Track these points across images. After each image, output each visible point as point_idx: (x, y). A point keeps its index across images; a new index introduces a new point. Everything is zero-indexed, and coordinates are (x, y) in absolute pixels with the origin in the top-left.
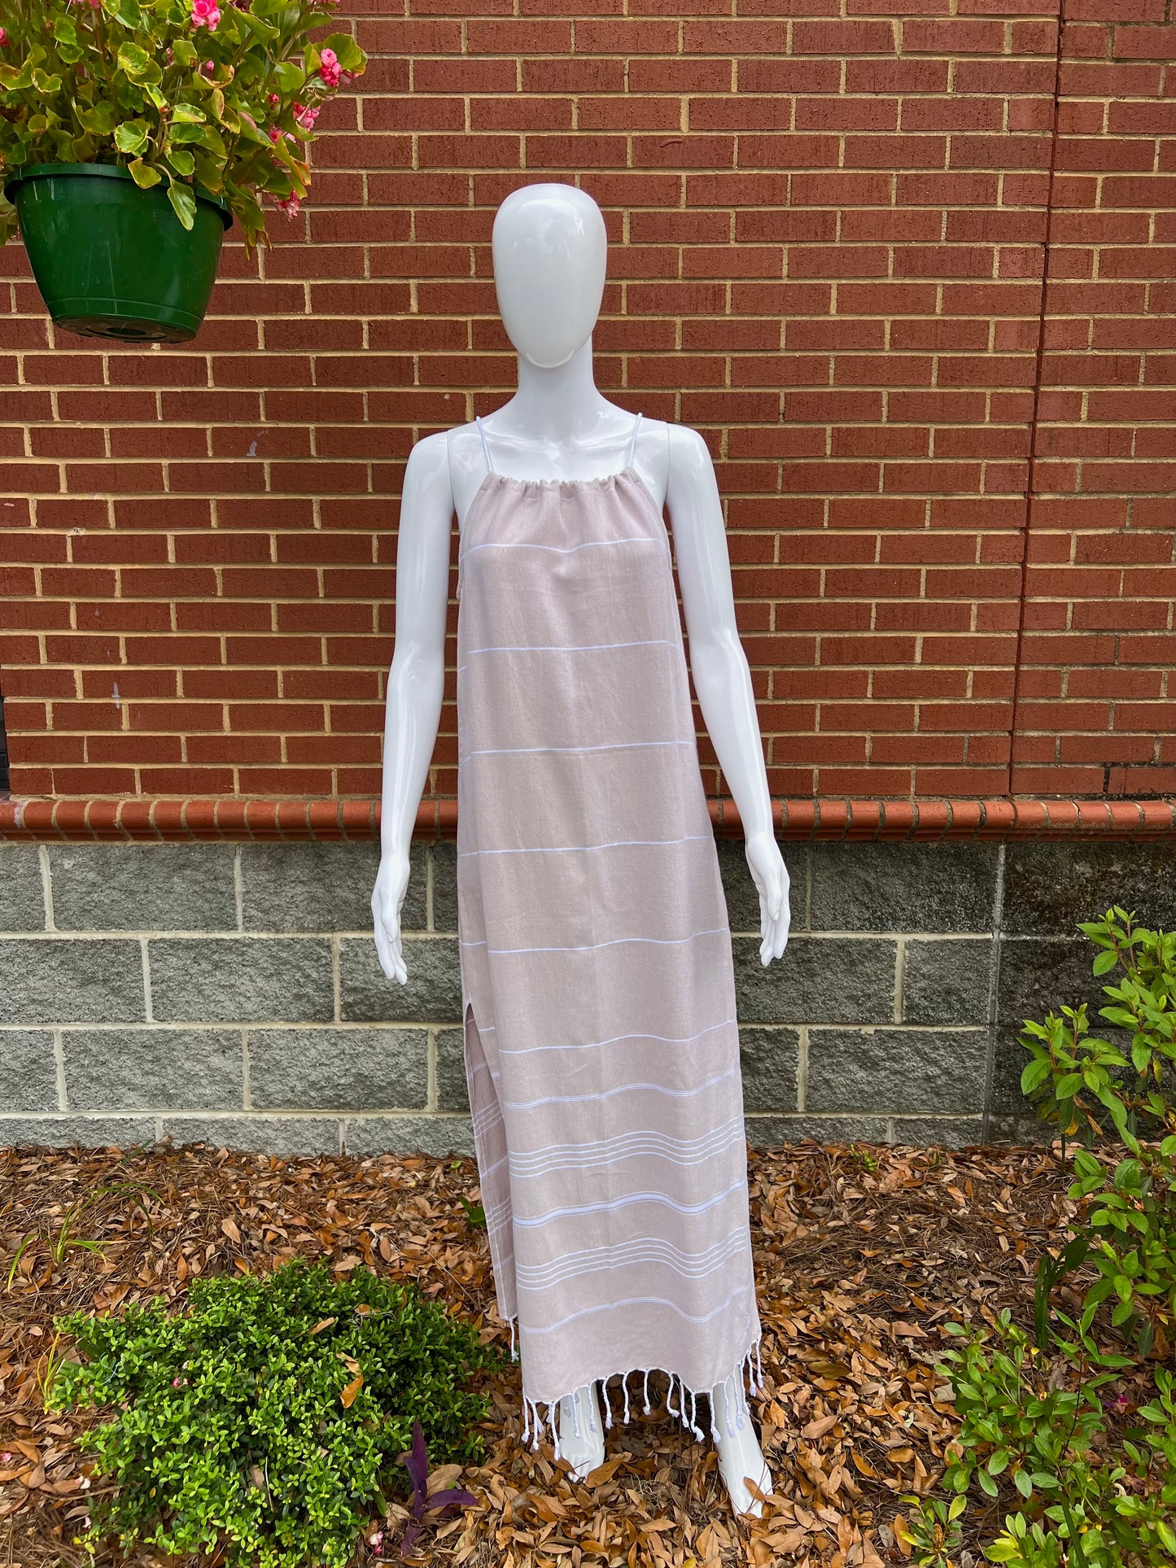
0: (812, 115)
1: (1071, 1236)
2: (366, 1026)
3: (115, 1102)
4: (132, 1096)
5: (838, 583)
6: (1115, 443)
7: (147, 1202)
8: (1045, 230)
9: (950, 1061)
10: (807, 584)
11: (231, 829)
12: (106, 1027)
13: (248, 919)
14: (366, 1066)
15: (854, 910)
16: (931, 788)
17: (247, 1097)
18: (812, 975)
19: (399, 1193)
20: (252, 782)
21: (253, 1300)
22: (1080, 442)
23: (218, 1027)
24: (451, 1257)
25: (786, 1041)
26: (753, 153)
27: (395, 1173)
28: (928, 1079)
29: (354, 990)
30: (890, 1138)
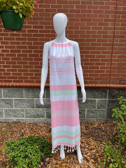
0: (89, 7)
1: (115, 132)
2: (38, 109)
3: (10, 117)
4: (12, 116)
5: (91, 60)
6: (122, 45)
7: (14, 128)
8: (115, 21)
9: (102, 113)
10: (88, 60)
11: (23, 87)
12: (9, 109)
13: (25, 97)
14: (38, 113)
15: (92, 96)
16: (101, 83)
17: (25, 116)
18: (87, 103)
19: (42, 127)
20: (25, 82)
21: (26, 140)
22: (118, 45)
23: (21, 109)
24: (48, 134)
25: (84, 111)
26: (82, 11)
27: (41, 125)
28: (100, 115)
29: (37, 105)
30: (95, 121)
